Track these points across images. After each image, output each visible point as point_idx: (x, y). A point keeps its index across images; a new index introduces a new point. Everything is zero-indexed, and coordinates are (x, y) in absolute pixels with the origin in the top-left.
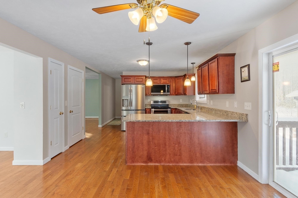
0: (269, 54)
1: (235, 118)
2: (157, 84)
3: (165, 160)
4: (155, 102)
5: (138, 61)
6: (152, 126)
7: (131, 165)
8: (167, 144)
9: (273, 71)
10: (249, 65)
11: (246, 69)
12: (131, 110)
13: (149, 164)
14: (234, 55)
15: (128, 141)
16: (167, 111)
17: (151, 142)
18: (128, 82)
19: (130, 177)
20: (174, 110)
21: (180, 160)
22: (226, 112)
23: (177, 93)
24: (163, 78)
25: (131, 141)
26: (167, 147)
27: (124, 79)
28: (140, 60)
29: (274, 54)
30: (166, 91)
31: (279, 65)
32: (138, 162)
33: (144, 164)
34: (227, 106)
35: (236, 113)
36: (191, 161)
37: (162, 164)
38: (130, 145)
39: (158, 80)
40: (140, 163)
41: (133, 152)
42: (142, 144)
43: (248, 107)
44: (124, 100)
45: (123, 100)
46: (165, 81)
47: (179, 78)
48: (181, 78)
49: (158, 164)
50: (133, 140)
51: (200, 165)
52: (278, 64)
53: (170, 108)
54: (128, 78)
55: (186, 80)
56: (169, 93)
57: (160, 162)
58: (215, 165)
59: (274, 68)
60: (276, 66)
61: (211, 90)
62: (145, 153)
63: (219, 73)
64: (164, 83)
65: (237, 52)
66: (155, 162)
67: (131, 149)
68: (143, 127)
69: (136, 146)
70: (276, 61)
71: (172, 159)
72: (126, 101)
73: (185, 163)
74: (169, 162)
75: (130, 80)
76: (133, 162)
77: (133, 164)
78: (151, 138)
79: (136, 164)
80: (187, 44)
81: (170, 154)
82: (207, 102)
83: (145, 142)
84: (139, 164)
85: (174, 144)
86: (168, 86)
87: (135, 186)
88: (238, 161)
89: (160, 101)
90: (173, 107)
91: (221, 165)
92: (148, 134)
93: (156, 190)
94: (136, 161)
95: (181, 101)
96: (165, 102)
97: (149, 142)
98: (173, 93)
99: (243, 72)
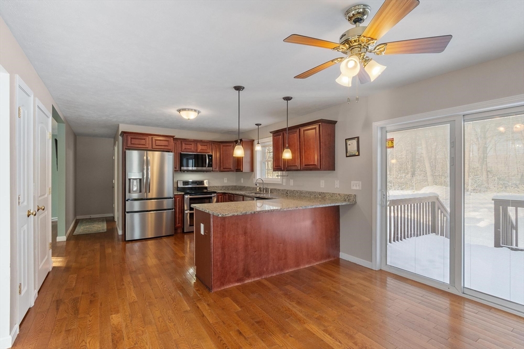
0: (382, 128)
1: (337, 200)
2: (191, 152)
3: (267, 269)
4: (186, 183)
5: (179, 111)
6: (251, 220)
7: (219, 290)
8: (270, 245)
9: (386, 147)
10: (358, 138)
11: (355, 142)
12: (147, 199)
13: (246, 282)
14: (334, 123)
15: (214, 250)
16: (211, 198)
17: (250, 246)
18: (140, 146)
19: (241, 307)
20: (220, 195)
21: (286, 266)
22: (320, 194)
23: (223, 169)
24: (202, 142)
25: (220, 250)
26: (270, 249)
27: (131, 138)
28: (184, 110)
29: (388, 129)
30: (207, 166)
31: (394, 142)
32: (230, 282)
33: (239, 284)
34: (321, 186)
35: (339, 194)
36: (298, 264)
37: (264, 277)
38: (218, 257)
39: (193, 146)
40: (232, 283)
41: (222, 268)
42: (237, 251)
43: (356, 186)
44: (132, 180)
45: (130, 179)
46: (204, 148)
47: (228, 144)
48: (230, 144)
49: (258, 279)
50: (223, 248)
51: (307, 266)
52: (392, 140)
53: (215, 192)
54: (140, 137)
55: (285, 150)
56: (211, 168)
57: (260, 274)
58: (321, 262)
59: (387, 144)
60: (390, 142)
61: (305, 165)
62: (241, 265)
63: (321, 143)
64: (202, 151)
65: (339, 120)
66: (254, 277)
67: (219, 264)
68: (238, 224)
69: (227, 256)
70: (389, 136)
71: (276, 267)
72: (135, 181)
73: (291, 268)
74: (272, 272)
75: (143, 142)
76: (222, 284)
77: (222, 288)
78: (249, 239)
79: (228, 287)
80: (288, 99)
81: (273, 260)
82: (282, 182)
83: (241, 247)
84: (231, 285)
85: (278, 243)
86: (208, 155)
87: (261, 315)
88: (340, 253)
89: (191, 181)
90: (219, 192)
91: (327, 261)
92: (245, 234)
93: (294, 310)
94: (226, 283)
95: (225, 182)
96: (202, 183)
97: (246, 246)
98: (217, 169)
99: (349, 145)
